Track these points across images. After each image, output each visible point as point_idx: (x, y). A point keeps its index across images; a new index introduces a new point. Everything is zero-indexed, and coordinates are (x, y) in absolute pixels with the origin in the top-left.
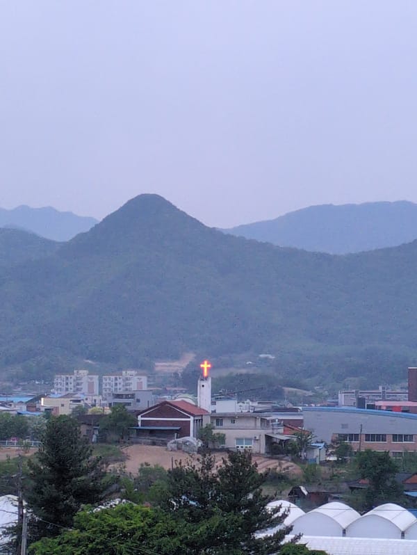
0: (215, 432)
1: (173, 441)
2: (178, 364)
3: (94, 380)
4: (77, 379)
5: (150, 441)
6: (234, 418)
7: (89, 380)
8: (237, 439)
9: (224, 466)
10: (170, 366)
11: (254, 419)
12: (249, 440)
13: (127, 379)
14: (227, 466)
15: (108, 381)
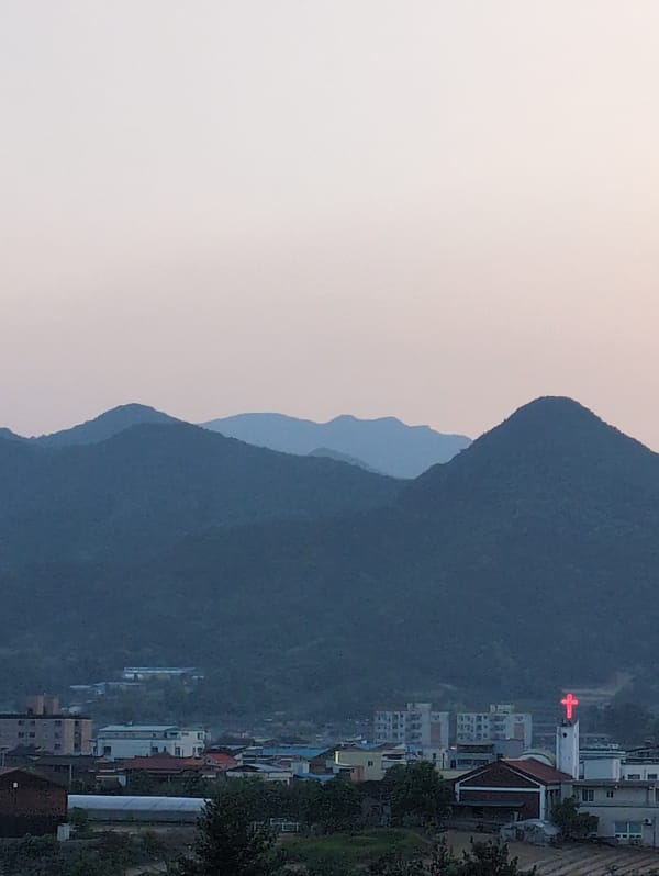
0: (580, 810)
1: (510, 825)
2: (603, 692)
3: (440, 720)
4: (413, 717)
5: (472, 825)
6: (613, 787)
7: (433, 720)
8: (617, 823)
9: (465, 862)
10: (589, 695)
11: (645, 791)
12: (635, 825)
13: (497, 719)
14: (471, 863)
15: (465, 722)
